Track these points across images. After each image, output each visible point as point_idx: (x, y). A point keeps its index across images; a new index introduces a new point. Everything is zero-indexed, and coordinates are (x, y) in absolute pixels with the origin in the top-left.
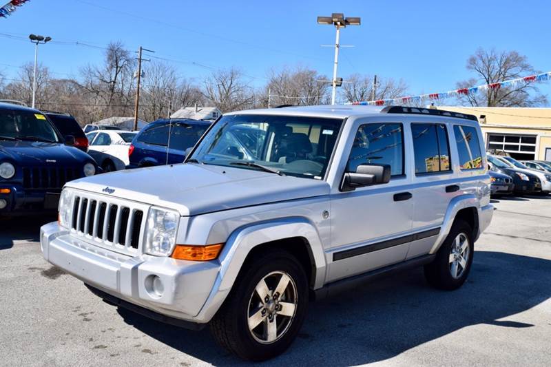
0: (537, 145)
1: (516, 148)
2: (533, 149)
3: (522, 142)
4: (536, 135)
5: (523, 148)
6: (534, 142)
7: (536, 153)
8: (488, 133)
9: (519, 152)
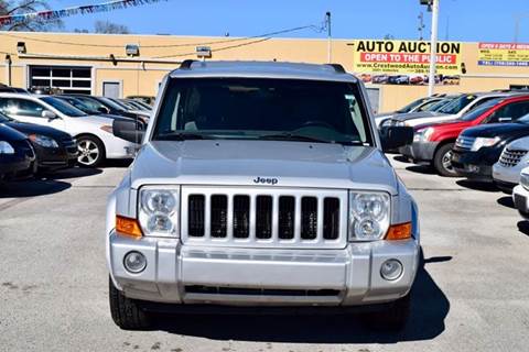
0: (92, 79)
1: (67, 83)
2: (88, 84)
3: (74, 76)
4: (91, 67)
5: (76, 84)
6: (89, 76)
7: (92, 89)
8: (30, 66)
9: (71, 88)
